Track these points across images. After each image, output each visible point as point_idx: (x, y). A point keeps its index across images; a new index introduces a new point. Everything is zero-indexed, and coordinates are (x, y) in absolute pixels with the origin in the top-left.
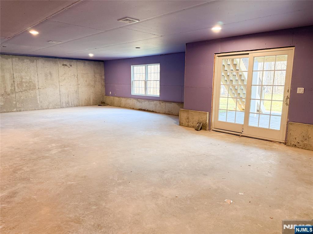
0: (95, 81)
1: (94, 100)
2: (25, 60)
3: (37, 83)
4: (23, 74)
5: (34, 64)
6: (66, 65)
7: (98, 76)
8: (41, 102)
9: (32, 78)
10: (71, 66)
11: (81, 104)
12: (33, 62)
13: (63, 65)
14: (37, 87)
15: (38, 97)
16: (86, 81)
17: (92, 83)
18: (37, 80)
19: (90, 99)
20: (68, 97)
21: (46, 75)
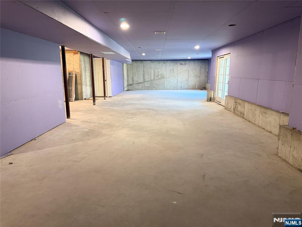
0: (201, 73)
1: (198, 86)
2: (161, 63)
3: (165, 75)
4: (159, 70)
5: (165, 64)
6: (182, 64)
7: (203, 70)
8: (167, 86)
9: (163, 72)
10: (185, 64)
11: (189, 87)
12: (164, 63)
13: (181, 64)
14: (165, 77)
15: (165, 83)
16: (194, 74)
17: (198, 75)
18: (165, 73)
19: (195, 85)
20: (182, 83)
21: (170, 71)
